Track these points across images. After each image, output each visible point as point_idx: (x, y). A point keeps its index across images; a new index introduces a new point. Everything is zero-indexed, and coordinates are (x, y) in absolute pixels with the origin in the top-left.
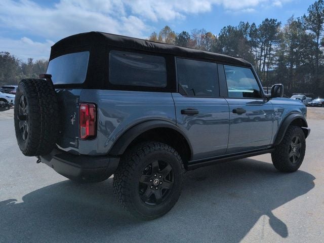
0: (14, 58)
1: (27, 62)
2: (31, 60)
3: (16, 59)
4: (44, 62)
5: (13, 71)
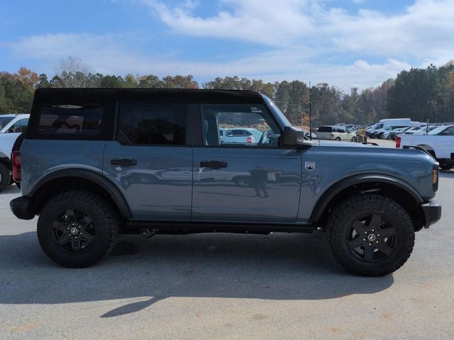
0: (334, 89)
1: (349, 93)
2: (355, 90)
3: (337, 90)
4: (372, 91)
5: (331, 107)
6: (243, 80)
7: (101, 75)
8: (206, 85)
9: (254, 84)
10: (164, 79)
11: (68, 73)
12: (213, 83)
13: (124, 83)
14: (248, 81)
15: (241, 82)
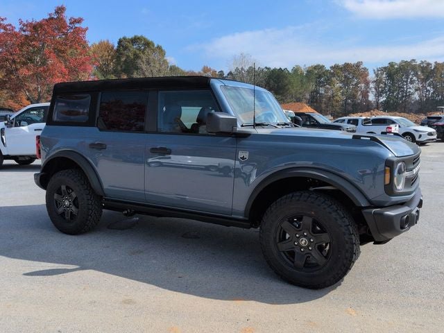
6: (422, 63)
7: (269, 69)
8: (378, 71)
9: (435, 67)
10: (331, 68)
11: (240, 68)
12: (385, 68)
13: (290, 74)
14: (429, 64)
15: (419, 65)
